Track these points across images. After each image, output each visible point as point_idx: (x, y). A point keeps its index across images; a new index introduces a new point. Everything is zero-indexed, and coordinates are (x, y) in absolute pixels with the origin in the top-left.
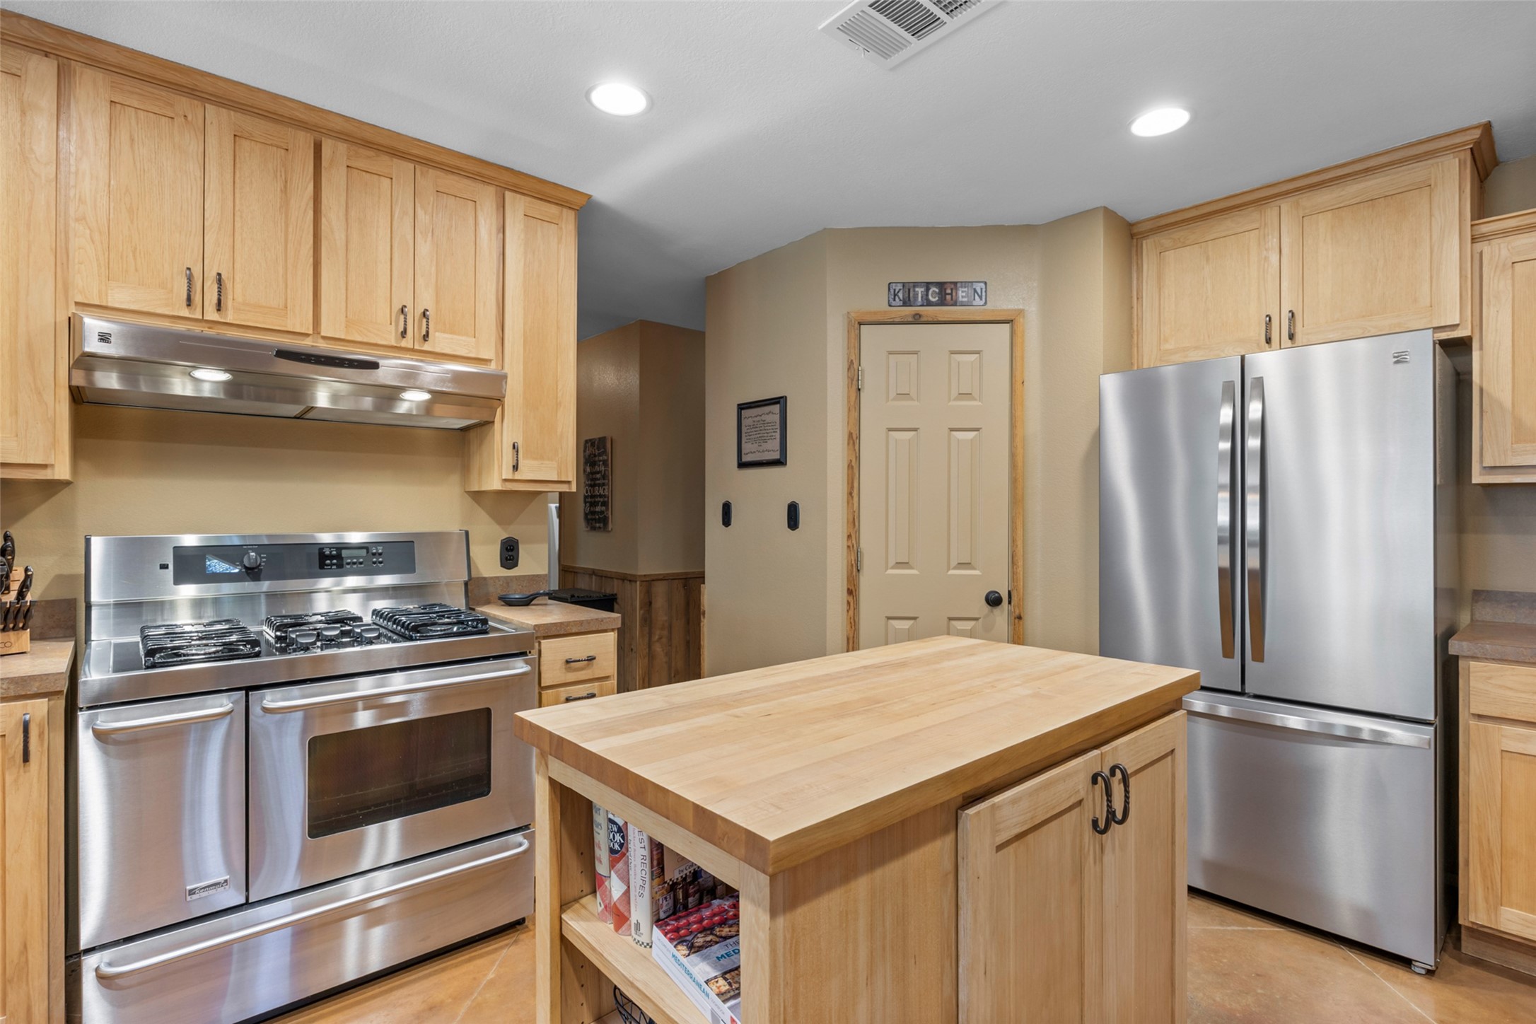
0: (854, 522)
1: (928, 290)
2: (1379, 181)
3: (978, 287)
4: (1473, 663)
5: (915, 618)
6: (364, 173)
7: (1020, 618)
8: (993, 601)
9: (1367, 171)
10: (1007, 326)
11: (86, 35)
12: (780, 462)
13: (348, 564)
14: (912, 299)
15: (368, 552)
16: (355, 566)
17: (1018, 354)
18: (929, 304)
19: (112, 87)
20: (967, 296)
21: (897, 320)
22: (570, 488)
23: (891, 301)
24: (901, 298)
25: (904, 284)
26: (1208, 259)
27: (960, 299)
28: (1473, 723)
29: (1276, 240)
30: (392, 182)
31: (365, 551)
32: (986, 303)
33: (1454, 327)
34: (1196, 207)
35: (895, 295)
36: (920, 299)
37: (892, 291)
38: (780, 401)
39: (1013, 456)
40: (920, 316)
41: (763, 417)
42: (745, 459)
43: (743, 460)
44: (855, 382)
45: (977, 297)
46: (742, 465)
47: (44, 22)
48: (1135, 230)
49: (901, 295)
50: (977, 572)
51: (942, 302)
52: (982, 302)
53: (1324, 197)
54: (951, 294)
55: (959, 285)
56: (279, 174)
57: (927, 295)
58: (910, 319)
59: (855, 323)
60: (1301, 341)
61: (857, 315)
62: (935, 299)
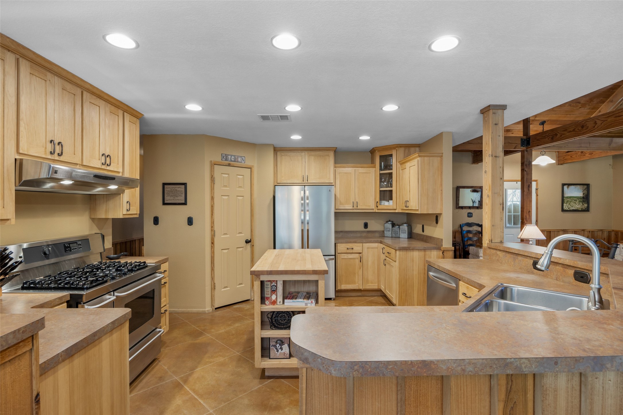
0: (212, 223)
1: (231, 157)
2: (320, 153)
3: (243, 158)
4: (338, 244)
5: (228, 249)
6: (93, 104)
7: (253, 246)
8: (247, 242)
9: (320, 150)
10: (250, 169)
11: (27, 48)
12: (185, 204)
13: (72, 249)
14: (227, 159)
15: (77, 244)
16: (74, 250)
17: (252, 177)
18: (232, 161)
19: (31, 67)
20: (241, 160)
21: (224, 165)
22: (137, 216)
23: (222, 159)
24: (225, 158)
25: (225, 154)
26: (291, 160)
27: (239, 161)
28: (338, 254)
29: (304, 159)
30: (99, 108)
31: (76, 244)
32: (245, 163)
33: (332, 183)
34: (289, 148)
35: (223, 157)
36: (229, 159)
37: (222, 156)
38: (185, 184)
39: (251, 203)
40: (230, 164)
41: (176, 189)
42: (166, 202)
43: (165, 202)
44: (213, 182)
45: (243, 161)
46: (164, 204)
47: (15, 41)
48: (276, 149)
49: (225, 157)
50: (243, 235)
51: (234, 161)
52: (244, 162)
53: (313, 153)
54: (237, 159)
55: (239, 157)
56: (72, 103)
57: (231, 158)
58: (228, 165)
59: (213, 164)
60: (309, 182)
61: (213, 162)
62: (233, 160)
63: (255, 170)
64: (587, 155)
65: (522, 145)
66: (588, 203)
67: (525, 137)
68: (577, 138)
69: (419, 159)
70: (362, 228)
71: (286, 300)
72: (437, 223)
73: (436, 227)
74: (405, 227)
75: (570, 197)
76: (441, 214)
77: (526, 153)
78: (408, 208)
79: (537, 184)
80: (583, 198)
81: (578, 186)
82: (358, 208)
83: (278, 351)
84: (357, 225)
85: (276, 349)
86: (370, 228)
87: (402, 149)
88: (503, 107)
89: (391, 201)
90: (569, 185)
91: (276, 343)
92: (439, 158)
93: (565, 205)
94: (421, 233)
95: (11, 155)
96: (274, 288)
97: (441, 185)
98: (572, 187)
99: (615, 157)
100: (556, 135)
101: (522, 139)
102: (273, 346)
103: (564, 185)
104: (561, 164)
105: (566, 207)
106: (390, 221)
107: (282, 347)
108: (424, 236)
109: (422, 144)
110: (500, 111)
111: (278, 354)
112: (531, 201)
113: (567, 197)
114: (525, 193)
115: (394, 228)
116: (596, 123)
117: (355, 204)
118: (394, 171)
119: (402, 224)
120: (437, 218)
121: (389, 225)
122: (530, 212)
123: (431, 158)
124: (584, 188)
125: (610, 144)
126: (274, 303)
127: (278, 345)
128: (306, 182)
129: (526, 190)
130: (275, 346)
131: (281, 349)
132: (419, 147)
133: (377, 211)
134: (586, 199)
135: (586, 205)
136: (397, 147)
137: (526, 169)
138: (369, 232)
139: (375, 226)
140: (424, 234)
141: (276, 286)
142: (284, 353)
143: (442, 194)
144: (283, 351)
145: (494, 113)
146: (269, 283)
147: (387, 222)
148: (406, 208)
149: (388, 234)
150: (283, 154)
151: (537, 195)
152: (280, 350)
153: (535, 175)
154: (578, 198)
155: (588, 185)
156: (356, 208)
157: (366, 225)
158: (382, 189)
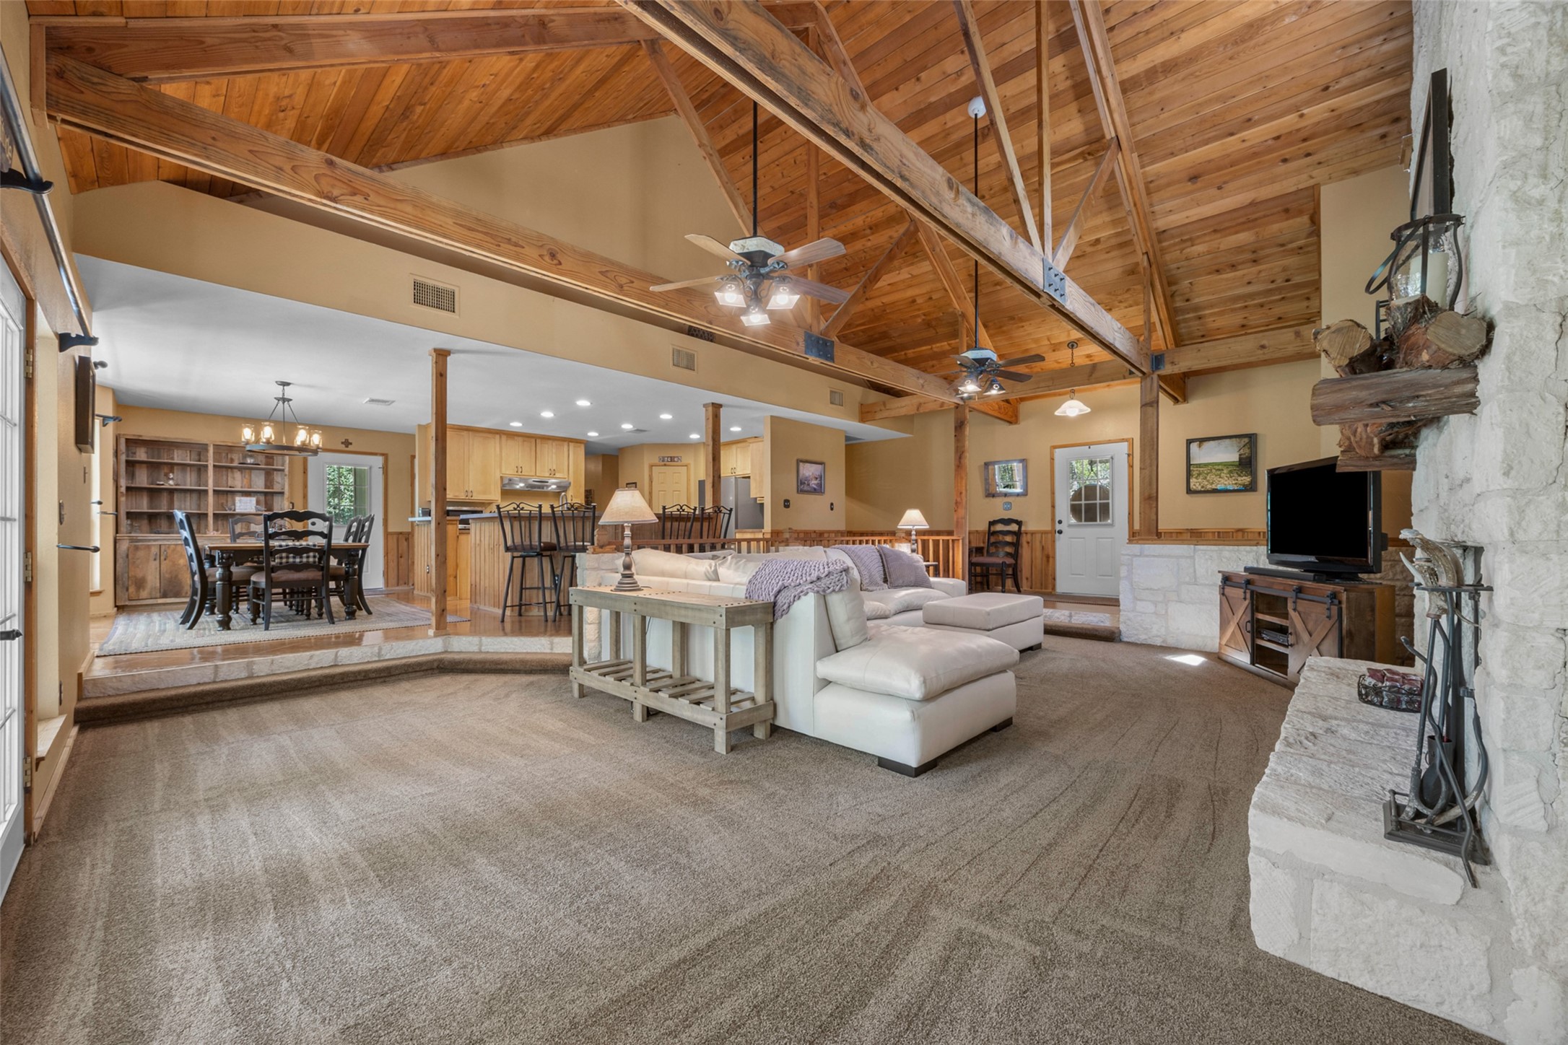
17: (688, 473)
25: (661, 457)
59: (651, 466)
63: (692, 467)
66: (1254, 473)
75: (1206, 465)
80: (1240, 463)
81: (1225, 440)
90: (1202, 441)
93: (1193, 481)
95: (498, 476)
98: (1207, 445)
103: (1189, 442)
105: (1195, 484)
113: (1199, 465)
124: (1243, 443)
135: (1248, 478)
154: (1226, 465)
155: (1252, 437)
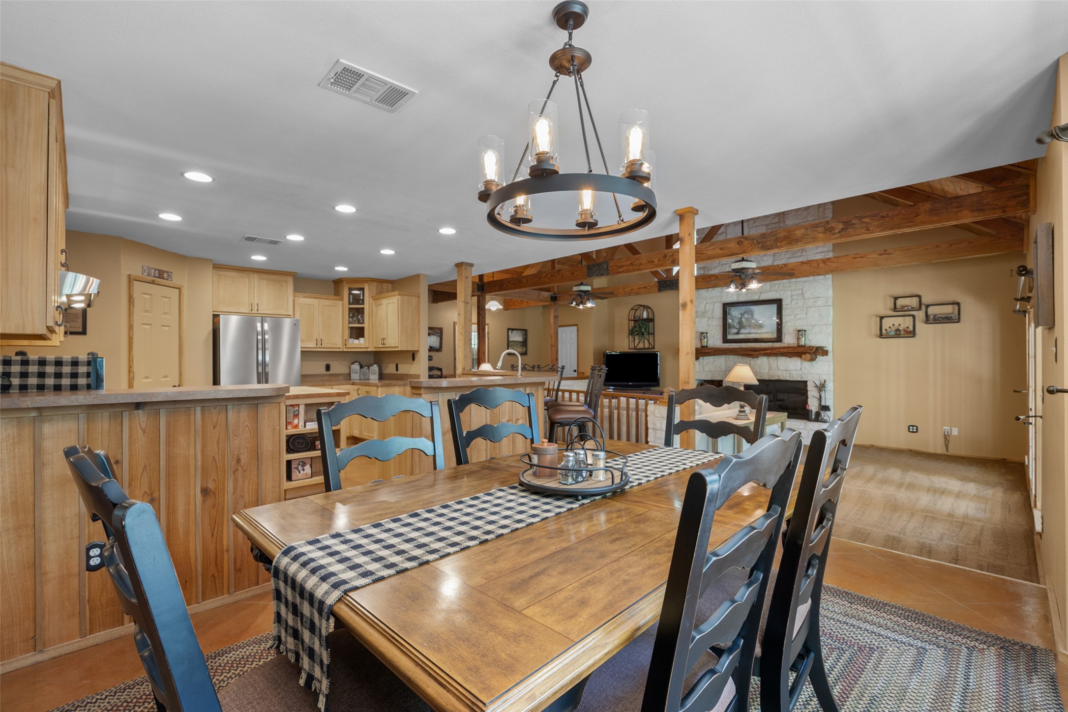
0: (131, 361)
1: (155, 271)
2: (275, 277)
3: (170, 274)
9: (275, 273)
10: (178, 290)
12: (84, 332)
14: (150, 274)
18: (156, 277)
20: (167, 276)
21: (146, 281)
23: (143, 273)
24: (147, 272)
25: (148, 267)
26: (234, 283)
27: (165, 277)
29: (253, 283)
34: (231, 266)
35: (145, 271)
36: (153, 274)
37: (144, 269)
39: (180, 337)
40: (153, 281)
44: (132, 304)
45: (169, 277)
48: (216, 266)
50: (169, 379)
51: (159, 277)
52: (171, 280)
53: (265, 276)
54: (162, 275)
55: (164, 272)
57: (155, 273)
58: (150, 282)
59: (131, 279)
60: (259, 312)
61: (132, 276)
62: (157, 275)
63: (185, 291)
64: (525, 303)
65: (478, 290)
66: (526, 347)
67: (480, 283)
68: (517, 290)
69: (399, 297)
70: (324, 371)
71: (307, 424)
72: (413, 359)
73: (413, 364)
74: (375, 368)
75: (513, 342)
76: (417, 351)
77: (481, 297)
78: (384, 346)
79: (488, 328)
80: (523, 342)
81: (519, 331)
82: (322, 346)
83: (300, 473)
84: (318, 367)
85: (298, 471)
86: (332, 371)
87: (375, 284)
88: (472, 265)
89: (362, 340)
90: (513, 330)
91: (299, 465)
92: (416, 298)
94: (395, 372)
96: (296, 413)
97: (419, 323)
98: (515, 332)
99: (544, 307)
100: (503, 285)
101: (478, 285)
102: (294, 468)
103: (509, 329)
104: (507, 310)
106: (356, 362)
107: (305, 468)
108: (399, 374)
109: (395, 281)
110: (469, 268)
111: (300, 476)
112: (485, 343)
114: (481, 335)
115: (362, 369)
116: (528, 280)
117: (320, 342)
118: (366, 306)
119: (372, 365)
120: (413, 355)
121: (356, 367)
122: (484, 353)
123: (410, 297)
124: (524, 333)
125: (539, 296)
126: (296, 426)
127: (300, 467)
128: (256, 312)
129: (481, 332)
130: (297, 468)
131: (303, 470)
132: (392, 283)
133: (345, 350)
134: (524, 343)
135: (525, 349)
136: (370, 281)
137: (481, 313)
138: (331, 375)
139: (338, 367)
140: (398, 372)
141: (299, 411)
142: (306, 474)
143: (419, 332)
144: (305, 472)
145: (465, 269)
146: (292, 408)
147: (353, 363)
148: (382, 346)
149: (355, 376)
150: (221, 273)
151: (488, 339)
152: (302, 472)
153: (488, 320)
154: (519, 343)
155: (526, 330)
156: (320, 346)
157: (328, 368)
158: (351, 325)
